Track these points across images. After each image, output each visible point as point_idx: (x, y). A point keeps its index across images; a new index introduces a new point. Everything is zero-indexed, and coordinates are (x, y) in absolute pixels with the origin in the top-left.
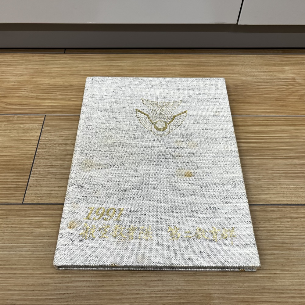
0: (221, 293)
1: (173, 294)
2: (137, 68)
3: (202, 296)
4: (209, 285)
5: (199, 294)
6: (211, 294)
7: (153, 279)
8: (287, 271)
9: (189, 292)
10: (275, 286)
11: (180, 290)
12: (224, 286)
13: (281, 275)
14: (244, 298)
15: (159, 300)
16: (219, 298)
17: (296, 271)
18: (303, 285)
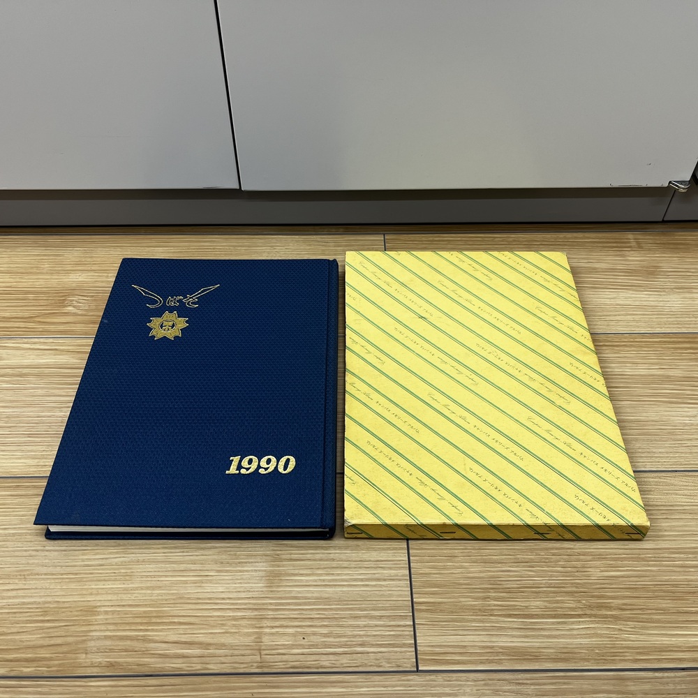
0: (112, 606)
1: (37, 608)
2: (89, 259)
3: (81, 610)
4: (98, 594)
5: (78, 607)
6: (96, 607)
7: (12, 587)
8: (227, 571)
9: (61, 605)
10: (199, 594)
11: (50, 602)
12: (120, 595)
13: (214, 578)
14: (145, 612)
15: (12, 617)
16: (106, 612)
17: (240, 571)
18: (244, 592)
